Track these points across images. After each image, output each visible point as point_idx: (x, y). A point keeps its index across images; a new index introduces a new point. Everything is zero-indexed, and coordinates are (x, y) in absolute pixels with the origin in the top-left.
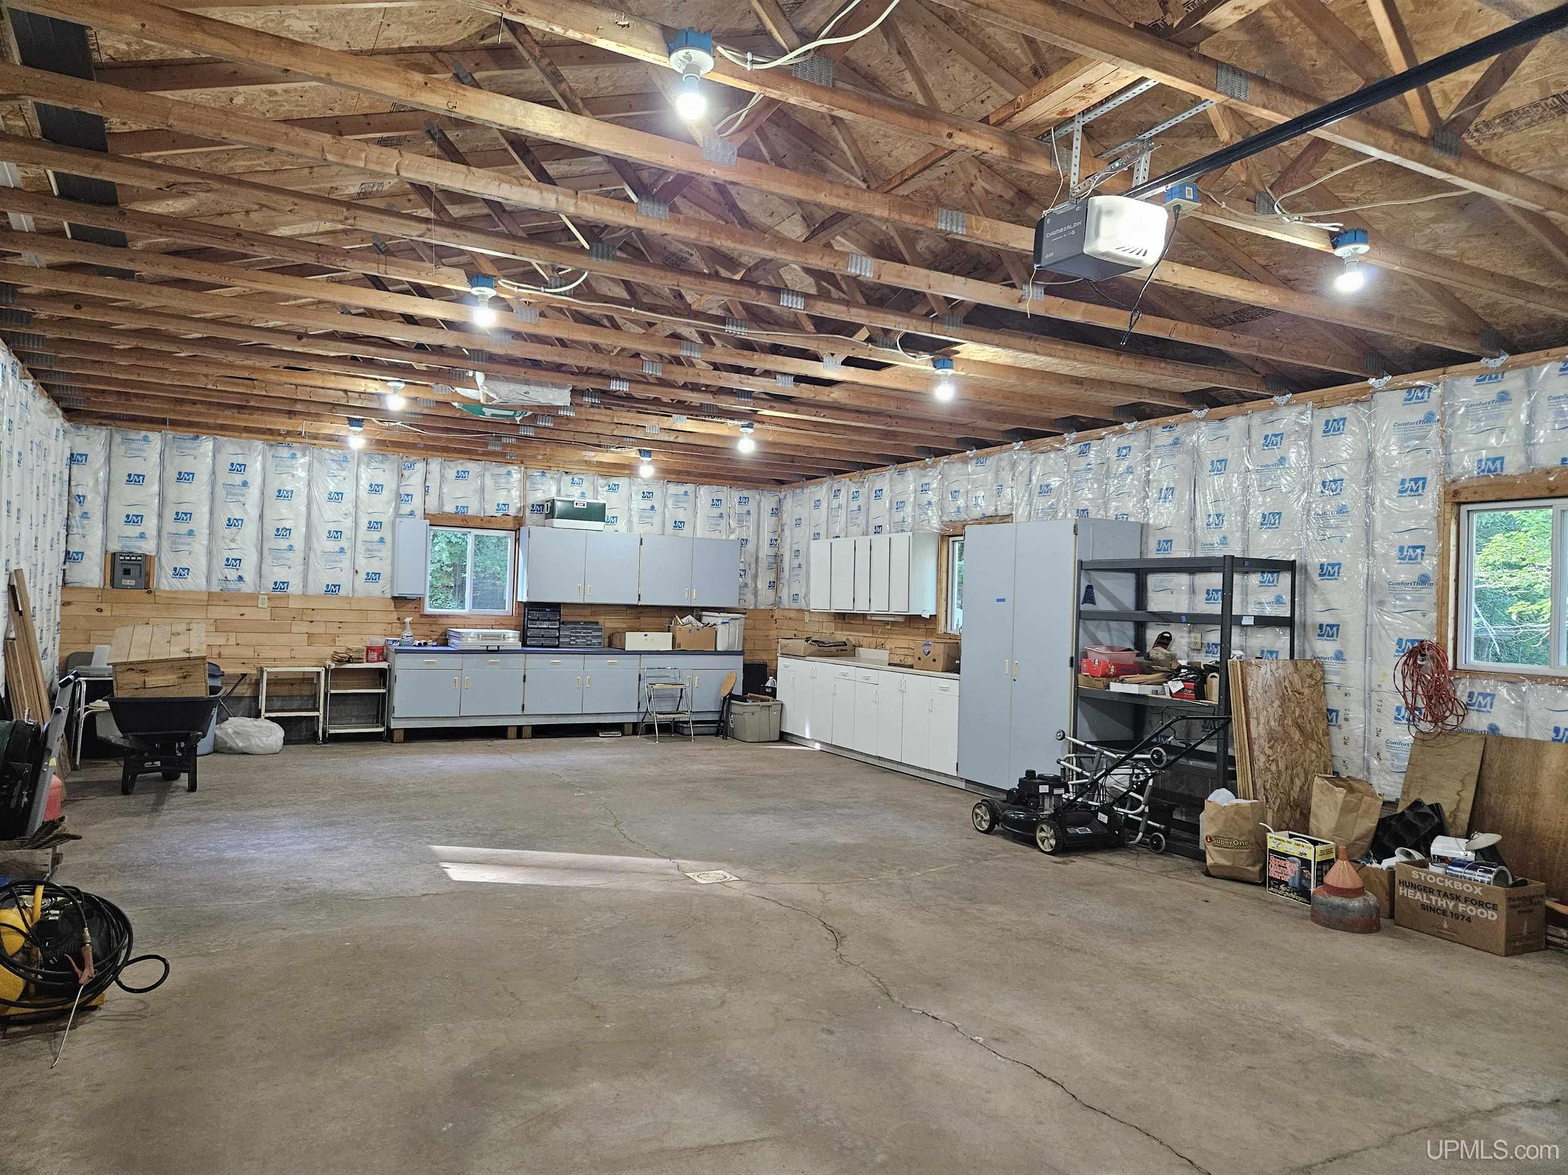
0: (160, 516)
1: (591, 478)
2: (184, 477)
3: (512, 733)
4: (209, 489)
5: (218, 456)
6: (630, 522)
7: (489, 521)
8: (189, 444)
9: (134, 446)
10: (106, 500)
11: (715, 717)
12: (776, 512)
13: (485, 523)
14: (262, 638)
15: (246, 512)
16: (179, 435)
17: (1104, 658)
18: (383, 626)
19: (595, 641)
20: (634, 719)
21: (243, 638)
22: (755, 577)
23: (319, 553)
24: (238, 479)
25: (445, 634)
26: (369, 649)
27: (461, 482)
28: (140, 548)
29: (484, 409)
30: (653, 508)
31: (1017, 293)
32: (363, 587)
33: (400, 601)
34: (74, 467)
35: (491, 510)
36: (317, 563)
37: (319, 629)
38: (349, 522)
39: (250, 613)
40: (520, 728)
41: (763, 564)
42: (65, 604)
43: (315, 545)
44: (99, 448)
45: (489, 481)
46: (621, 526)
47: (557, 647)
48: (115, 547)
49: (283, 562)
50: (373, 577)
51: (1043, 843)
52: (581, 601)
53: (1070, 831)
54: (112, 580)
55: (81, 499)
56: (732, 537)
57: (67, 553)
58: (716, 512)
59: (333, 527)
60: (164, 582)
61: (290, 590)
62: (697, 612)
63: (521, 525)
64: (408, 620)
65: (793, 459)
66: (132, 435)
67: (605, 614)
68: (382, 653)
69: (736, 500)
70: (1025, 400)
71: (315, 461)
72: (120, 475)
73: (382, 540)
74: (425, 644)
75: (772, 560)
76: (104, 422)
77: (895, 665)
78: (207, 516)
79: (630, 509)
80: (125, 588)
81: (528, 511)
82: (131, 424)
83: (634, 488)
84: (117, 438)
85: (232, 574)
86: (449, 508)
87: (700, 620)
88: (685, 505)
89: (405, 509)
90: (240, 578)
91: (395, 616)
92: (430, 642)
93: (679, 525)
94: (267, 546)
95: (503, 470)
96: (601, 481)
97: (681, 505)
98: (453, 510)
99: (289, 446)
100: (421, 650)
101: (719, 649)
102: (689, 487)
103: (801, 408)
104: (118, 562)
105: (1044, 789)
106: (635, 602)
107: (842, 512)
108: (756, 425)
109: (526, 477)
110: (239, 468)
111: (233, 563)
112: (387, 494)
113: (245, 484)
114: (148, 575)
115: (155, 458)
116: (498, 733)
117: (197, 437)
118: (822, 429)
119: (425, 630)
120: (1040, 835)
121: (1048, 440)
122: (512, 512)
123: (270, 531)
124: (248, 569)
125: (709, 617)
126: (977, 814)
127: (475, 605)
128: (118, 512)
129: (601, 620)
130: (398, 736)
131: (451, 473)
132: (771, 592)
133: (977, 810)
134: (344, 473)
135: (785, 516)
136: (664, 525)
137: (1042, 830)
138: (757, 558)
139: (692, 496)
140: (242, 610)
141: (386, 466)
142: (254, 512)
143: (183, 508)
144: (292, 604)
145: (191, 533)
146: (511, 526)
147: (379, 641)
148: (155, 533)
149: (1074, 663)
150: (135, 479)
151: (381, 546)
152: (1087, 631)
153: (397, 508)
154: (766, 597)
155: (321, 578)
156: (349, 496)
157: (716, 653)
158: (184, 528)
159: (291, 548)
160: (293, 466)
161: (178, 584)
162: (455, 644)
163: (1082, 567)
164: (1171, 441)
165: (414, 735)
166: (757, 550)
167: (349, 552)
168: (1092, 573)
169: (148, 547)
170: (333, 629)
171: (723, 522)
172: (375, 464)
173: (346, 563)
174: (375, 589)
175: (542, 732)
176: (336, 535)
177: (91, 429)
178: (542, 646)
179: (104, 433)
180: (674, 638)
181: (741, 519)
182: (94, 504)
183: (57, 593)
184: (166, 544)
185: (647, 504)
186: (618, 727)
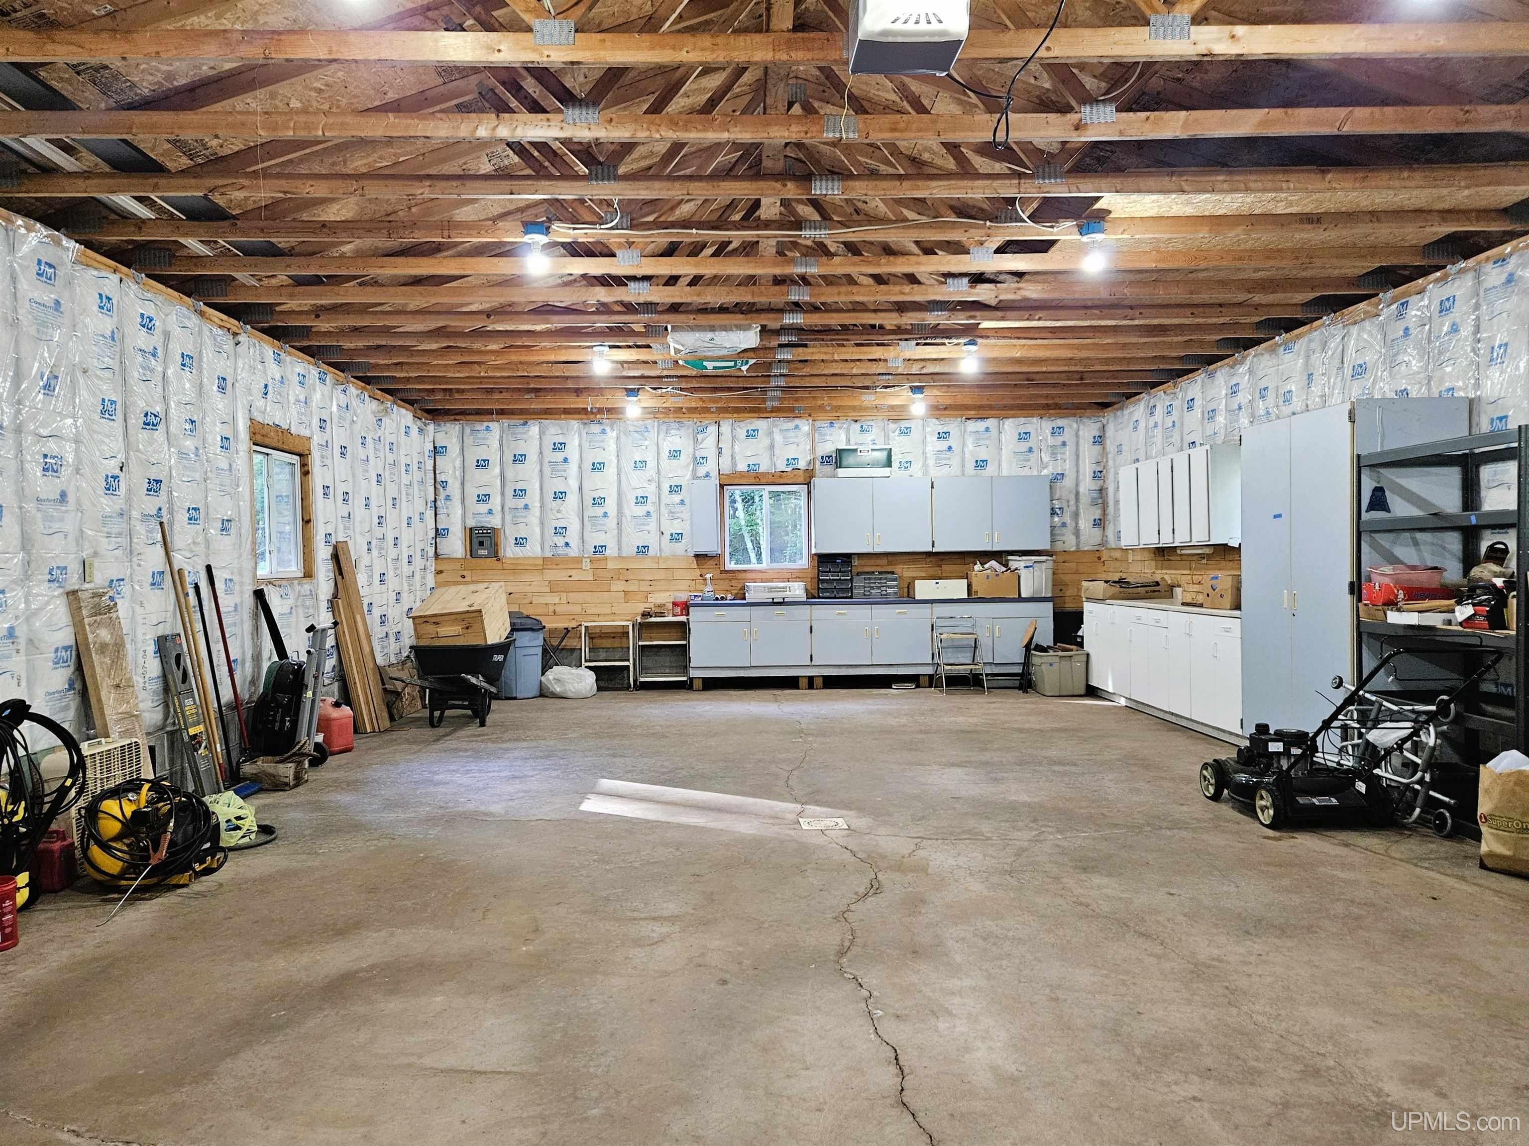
0: (502, 494)
1: (881, 424)
2: (518, 459)
3: (803, 683)
4: (538, 467)
5: (544, 438)
6: (925, 465)
7: (781, 477)
8: (520, 429)
9: (479, 436)
10: (463, 484)
11: (1018, 670)
12: (1099, 440)
13: (776, 479)
14: (587, 597)
15: (568, 485)
16: (512, 422)
17: (1387, 580)
18: (688, 583)
19: (889, 591)
20: (930, 670)
21: (573, 597)
22: (1076, 515)
23: (629, 518)
24: (559, 456)
25: (743, 588)
26: (675, 604)
27: (750, 440)
28: (489, 522)
29: (705, 363)
30: (950, 448)
31: (1073, 117)
32: (669, 548)
33: (700, 557)
34: (438, 458)
35: (781, 466)
36: (629, 527)
37: (632, 587)
38: (653, 487)
39: (577, 575)
40: (811, 679)
41: (1085, 500)
42: (439, 572)
43: (627, 511)
44: (455, 440)
45: (778, 438)
46: (916, 469)
47: (851, 597)
48: (471, 523)
49: (599, 528)
50: (677, 537)
51: (1263, 811)
52: (870, 550)
53: (1301, 800)
54: (471, 551)
55: (444, 484)
56: (1045, 472)
57: (437, 530)
58: (1024, 446)
59: (640, 493)
60: (509, 551)
61: (608, 552)
62: (1000, 556)
63: (811, 477)
64: (708, 576)
65: (1081, 376)
66: (479, 426)
67: (904, 563)
68: (685, 607)
69: (1048, 432)
70: (1268, 258)
71: (622, 435)
72: (471, 462)
73: (682, 502)
74: (722, 598)
75: (1095, 495)
76: (457, 417)
77: (1188, 604)
78: (538, 491)
79: (924, 453)
80: (481, 557)
81: (818, 463)
82: (477, 417)
83: (928, 429)
84: (467, 430)
85: (560, 541)
86: (742, 467)
87: (1006, 565)
88: (987, 442)
89: (702, 471)
90: (567, 544)
91: (698, 572)
92: (729, 596)
93: (981, 464)
94: (587, 514)
95: (790, 425)
96: (892, 426)
97: (982, 442)
98: (745, 469)
99: (599, 423)
100: (718, 603)
101: (1023, 595)
102: (991, 423)
103: (1009, 314)
104: (474, 536)
105: (1275, 747)
106: (929, 549)
107: (1158, 431)
108: (979, 341)
109: (813, 428)
110: (559, 447)
111: (560, 531)
112: (685, 459)
113: (566, 460)
114: (496, 545)
115: (496, 444)
116: (789, 683)
117: (525, 423)
118: (1062, 335)
119: (725, 585)
120: (1260, 803)
121: (1362, 305)
122: (802, 465)
123: (588, 501)
124: (573, 536)
125: (1016, 563)
126: (1205, 777)
127: (773, 559)
128: (472, 492)
129: (898, 569)
130: (697, 684)
131: (741, 433)
132: (1097, 532)
133: (1204, 772)
134: (646, 443)
135: (1108, 442)
136: (963, 466)
137: (1262, 798)
138: (1077, 494)
139: (994, 432)
140: (570, 572)
141: (683, 432)
142: (574, 484)
143: (519, 486)
144: (611, 565)
145: (526, 507)
146: (801, 480)
147: (683, 597)
148: (499, 508)
149: (1355, 589)
150: (482, 464)
151: (682, 508)
152: (1375, 546)
153: (694, 470)
154: (1090, 537)
155: (633, 540)
156: (652, 464)
157: (1020, 599)
158: (521, 503)
159: (605, 515)
160: (603, 441)
161: (519, 552)
162: (750, 597)
163: (1360, 464)
164: (1504, 277)
165: (712, 684)
166: (1077, 485)
167: (654, 516)
168: (1383, 471)
169: (495, 522)
170: (645, 587)
171: (1034, 457)
172: (673, 432)
173: (652, 525)
174: (679, 548)
175: (833, 682)
176: (642, 500)
177: (448, 425)
178: (835, 598)
179: (457, 427)
180: (969, 586)
181: (1054, 451)
182: (454, 488)
183: (432, 565)
184: (508, 518)
185: (944, 445)
186: (914, 679)
